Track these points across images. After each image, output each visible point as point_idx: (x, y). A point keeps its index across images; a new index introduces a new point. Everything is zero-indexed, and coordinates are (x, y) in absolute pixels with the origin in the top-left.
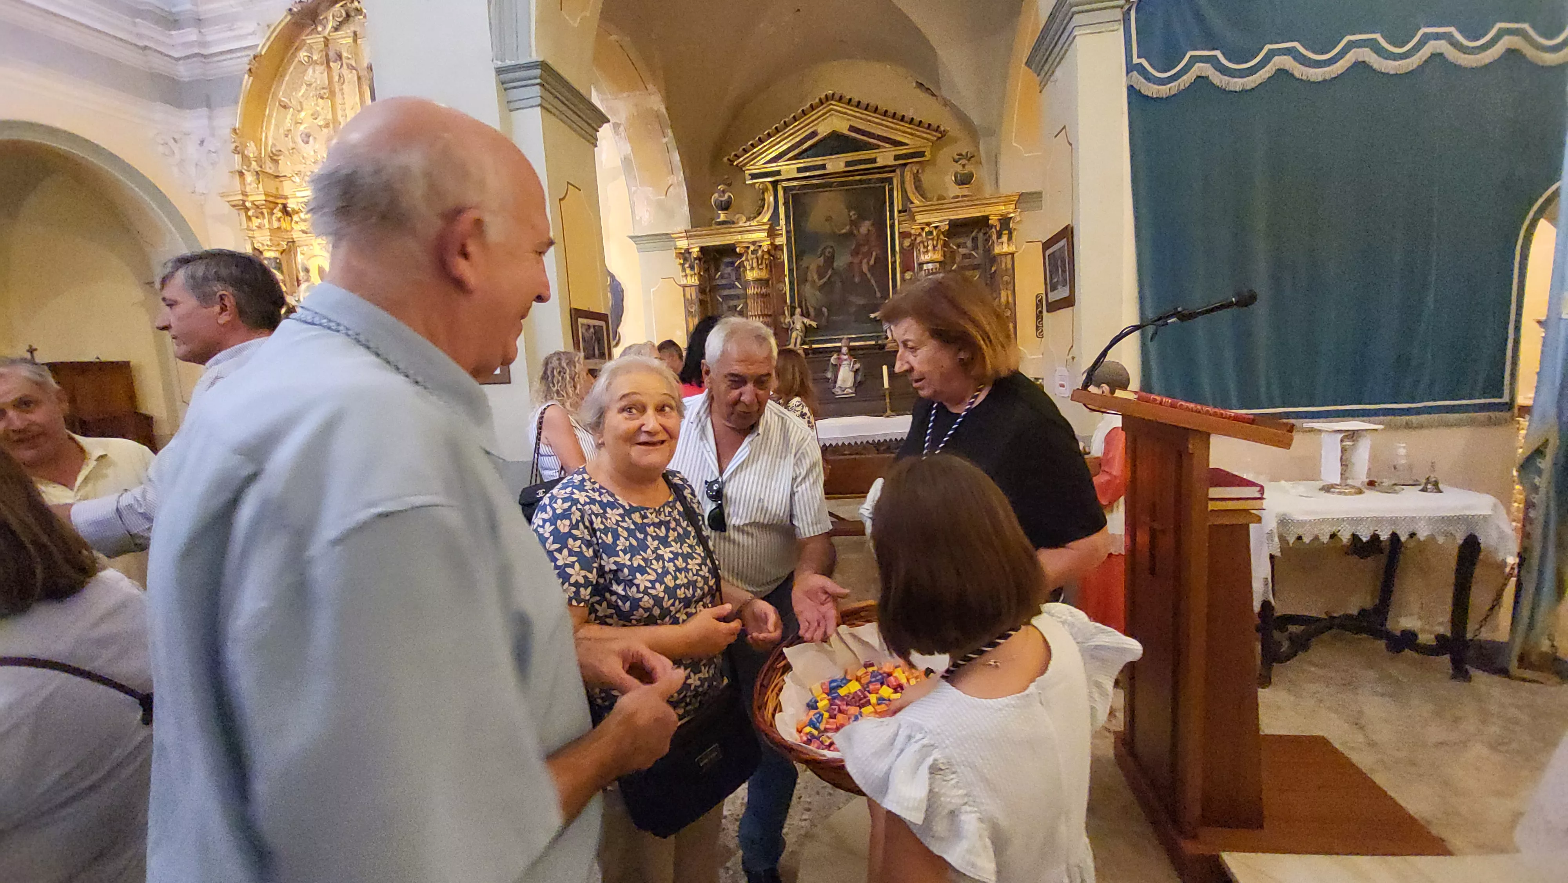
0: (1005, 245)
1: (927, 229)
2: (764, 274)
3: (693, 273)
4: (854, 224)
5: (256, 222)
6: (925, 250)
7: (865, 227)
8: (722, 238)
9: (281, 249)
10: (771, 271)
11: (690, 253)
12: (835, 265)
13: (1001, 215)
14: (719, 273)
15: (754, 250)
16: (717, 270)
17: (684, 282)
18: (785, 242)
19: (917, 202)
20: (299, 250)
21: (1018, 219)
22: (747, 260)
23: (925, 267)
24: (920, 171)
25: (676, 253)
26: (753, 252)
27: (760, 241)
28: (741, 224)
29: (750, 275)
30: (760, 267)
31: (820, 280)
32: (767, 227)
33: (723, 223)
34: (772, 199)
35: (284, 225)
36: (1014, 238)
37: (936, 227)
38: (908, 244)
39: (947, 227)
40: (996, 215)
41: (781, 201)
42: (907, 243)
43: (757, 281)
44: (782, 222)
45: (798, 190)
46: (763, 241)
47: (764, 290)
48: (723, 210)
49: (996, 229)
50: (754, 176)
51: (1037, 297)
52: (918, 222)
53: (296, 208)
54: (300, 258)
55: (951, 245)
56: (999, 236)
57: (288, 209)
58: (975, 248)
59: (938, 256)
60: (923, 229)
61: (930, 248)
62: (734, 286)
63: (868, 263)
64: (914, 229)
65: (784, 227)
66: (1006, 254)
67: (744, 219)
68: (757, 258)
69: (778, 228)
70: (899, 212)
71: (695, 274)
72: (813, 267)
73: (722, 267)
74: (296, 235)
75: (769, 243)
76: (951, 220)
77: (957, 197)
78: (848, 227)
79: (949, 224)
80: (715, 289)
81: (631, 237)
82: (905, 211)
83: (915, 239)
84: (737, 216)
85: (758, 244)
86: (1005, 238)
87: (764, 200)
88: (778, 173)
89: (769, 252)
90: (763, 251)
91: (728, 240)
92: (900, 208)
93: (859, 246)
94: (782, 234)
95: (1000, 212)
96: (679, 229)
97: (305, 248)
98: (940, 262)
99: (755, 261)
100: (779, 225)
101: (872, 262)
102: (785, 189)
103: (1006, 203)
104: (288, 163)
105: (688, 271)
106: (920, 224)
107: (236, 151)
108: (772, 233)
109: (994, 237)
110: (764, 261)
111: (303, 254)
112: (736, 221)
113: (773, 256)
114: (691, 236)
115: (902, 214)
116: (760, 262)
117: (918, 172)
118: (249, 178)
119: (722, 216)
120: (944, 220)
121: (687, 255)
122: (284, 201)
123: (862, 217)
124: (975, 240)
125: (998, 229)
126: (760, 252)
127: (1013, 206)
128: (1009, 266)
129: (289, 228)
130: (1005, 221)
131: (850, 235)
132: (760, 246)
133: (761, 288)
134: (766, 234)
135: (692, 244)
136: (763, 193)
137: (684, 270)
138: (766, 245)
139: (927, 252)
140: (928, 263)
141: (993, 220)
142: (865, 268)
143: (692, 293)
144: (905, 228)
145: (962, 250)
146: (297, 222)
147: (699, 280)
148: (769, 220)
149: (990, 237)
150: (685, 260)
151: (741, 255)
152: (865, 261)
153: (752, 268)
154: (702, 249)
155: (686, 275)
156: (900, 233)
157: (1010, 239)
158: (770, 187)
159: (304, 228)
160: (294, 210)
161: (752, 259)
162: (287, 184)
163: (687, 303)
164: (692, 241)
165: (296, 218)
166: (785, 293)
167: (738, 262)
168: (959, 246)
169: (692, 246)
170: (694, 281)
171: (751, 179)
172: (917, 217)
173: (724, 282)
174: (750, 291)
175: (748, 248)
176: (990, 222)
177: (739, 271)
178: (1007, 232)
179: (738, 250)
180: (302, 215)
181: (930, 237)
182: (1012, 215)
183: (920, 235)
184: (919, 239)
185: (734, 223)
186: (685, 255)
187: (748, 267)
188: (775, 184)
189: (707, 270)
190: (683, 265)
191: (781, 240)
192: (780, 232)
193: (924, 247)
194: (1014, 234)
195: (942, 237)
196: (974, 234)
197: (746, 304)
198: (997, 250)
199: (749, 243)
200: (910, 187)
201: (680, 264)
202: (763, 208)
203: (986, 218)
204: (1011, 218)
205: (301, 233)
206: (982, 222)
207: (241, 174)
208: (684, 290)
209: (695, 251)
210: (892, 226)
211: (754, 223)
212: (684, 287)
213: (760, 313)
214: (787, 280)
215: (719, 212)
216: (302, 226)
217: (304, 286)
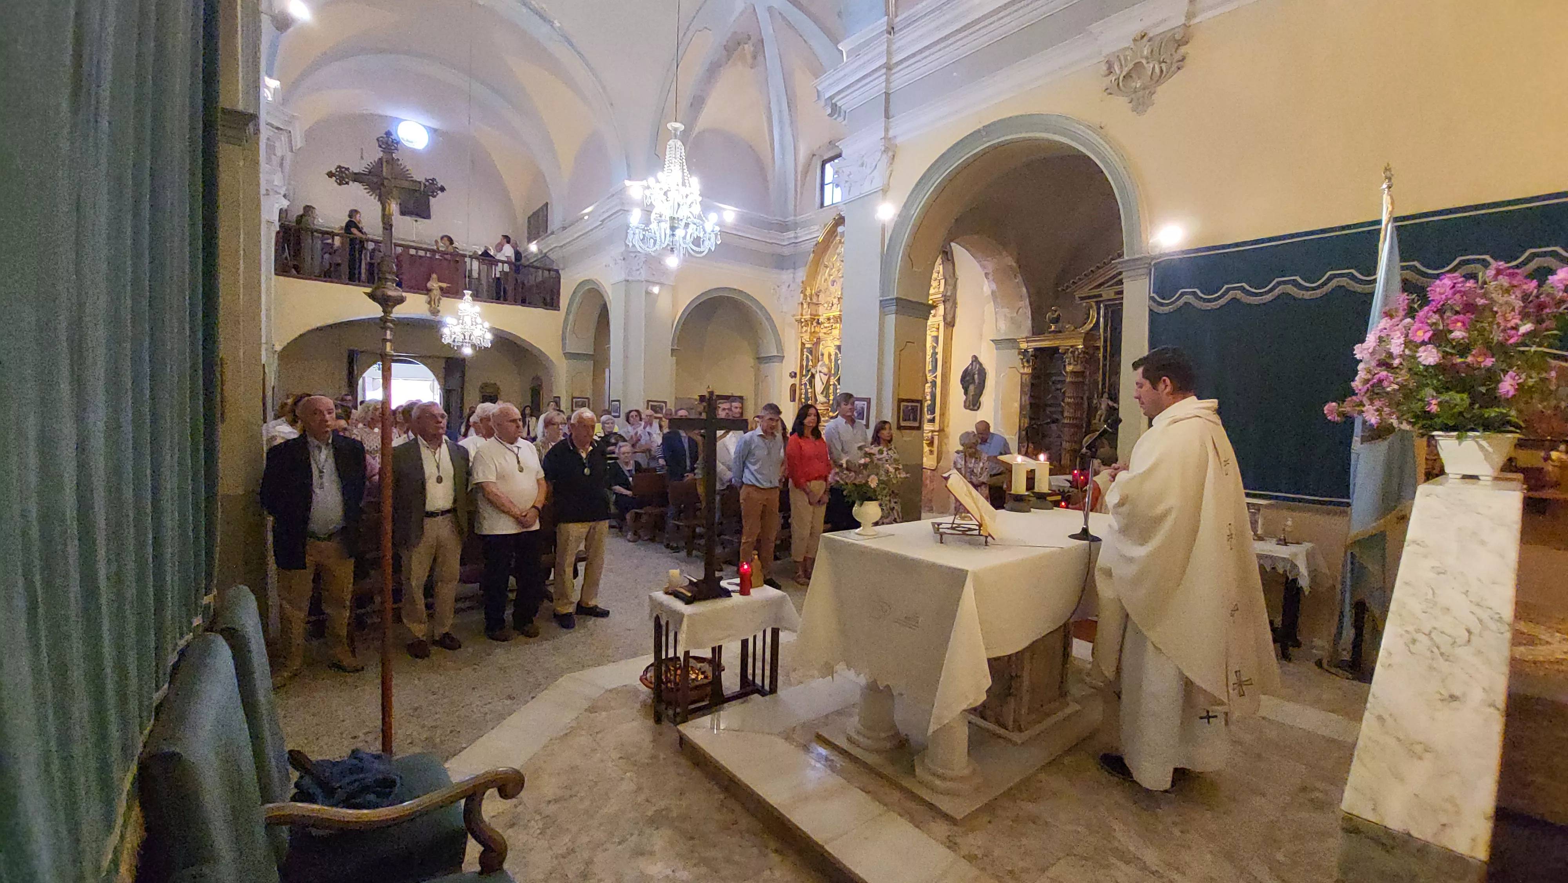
3: (1028, 365)
5: (805, 329)
8: (1050, 343)
9: (813, 343)
11: (1028, 352)
17: (1022, 371)
20: (821, 343)
22: (1067, 358)
25: (1019, 352)
26: (1071, 353)
27: (1077, 346)
28: (1066, 333)
29: (1069, 369)
30: (1076, 363)
33: (1053, 333)
34: (1095, 314)
35: (817, 329)
43: (1073, 372)
46: (1080, 346)
50: (1081, 298)
54: (821, 346)
57: (819, 322)
68: (1074, 357)
71: (1030, 366)
74: (821, 335)
75: (1083, 346)
81: (993, 341)
84: (1063, 328)
85: (1075, 348)
87: (1089, 314)
88: (1101, 296)
89: (1082, 353)
91: (1056, 344)
96: (1023, 337)
97: (824, 342)
99: (1072, 359)
102: (1106, 309)
104: (823, 298)
105: (1025, 364)
107: (802, 292)
111: (823, 345)
112: (1061, 331)
114: (1030, 341)
116: (1076, 359)
118: (805, 306)
119: (1052, 328)
121: (1025, 354)
122: (818, 317)
126: (1076, 353)
129: (818, 332)
132: (1078, 349)
133: (1075, 378)
134: (1082, 340)
136: (1089, 310)
137: (1023, 363)
138: (1081, 348)
143: (1026, 379)
146: (822, 329)
147: (1033, 370)
150: (1024, 356)
151: (1063, 355)
153: (1070, 364)
154: (1036, 349)
155: (1024, 367)
158: (1095, 305)
160: (822, 322)
161: (1070, 358)
162: (821, 307)
163: (1023, 385)
164: (1031, 344)
165: (822, 326)
167: (1064, 358)
169: (1029, 347)
170: (1028, 370)
171: (1080, 301)
174: (1069, 379)
175: (1068, 350)
177: (1065, 364)
179: (1061, 352)
180: (826, 325)
185: (1060, 333)
187: (1067, 363)
188: (1098, 304)
189: (1036, 365)
190: (1022, 360)
199: (1070, 346)
202: (1088, 320)
205: (823, 334)
207: (802, 304)
208: (1021, 377)
209: (1031, 350)
212: (1022, 374)
213: (1072, 395)
215: (1052, 324)
216: (825, 330)
217: (820, 363)
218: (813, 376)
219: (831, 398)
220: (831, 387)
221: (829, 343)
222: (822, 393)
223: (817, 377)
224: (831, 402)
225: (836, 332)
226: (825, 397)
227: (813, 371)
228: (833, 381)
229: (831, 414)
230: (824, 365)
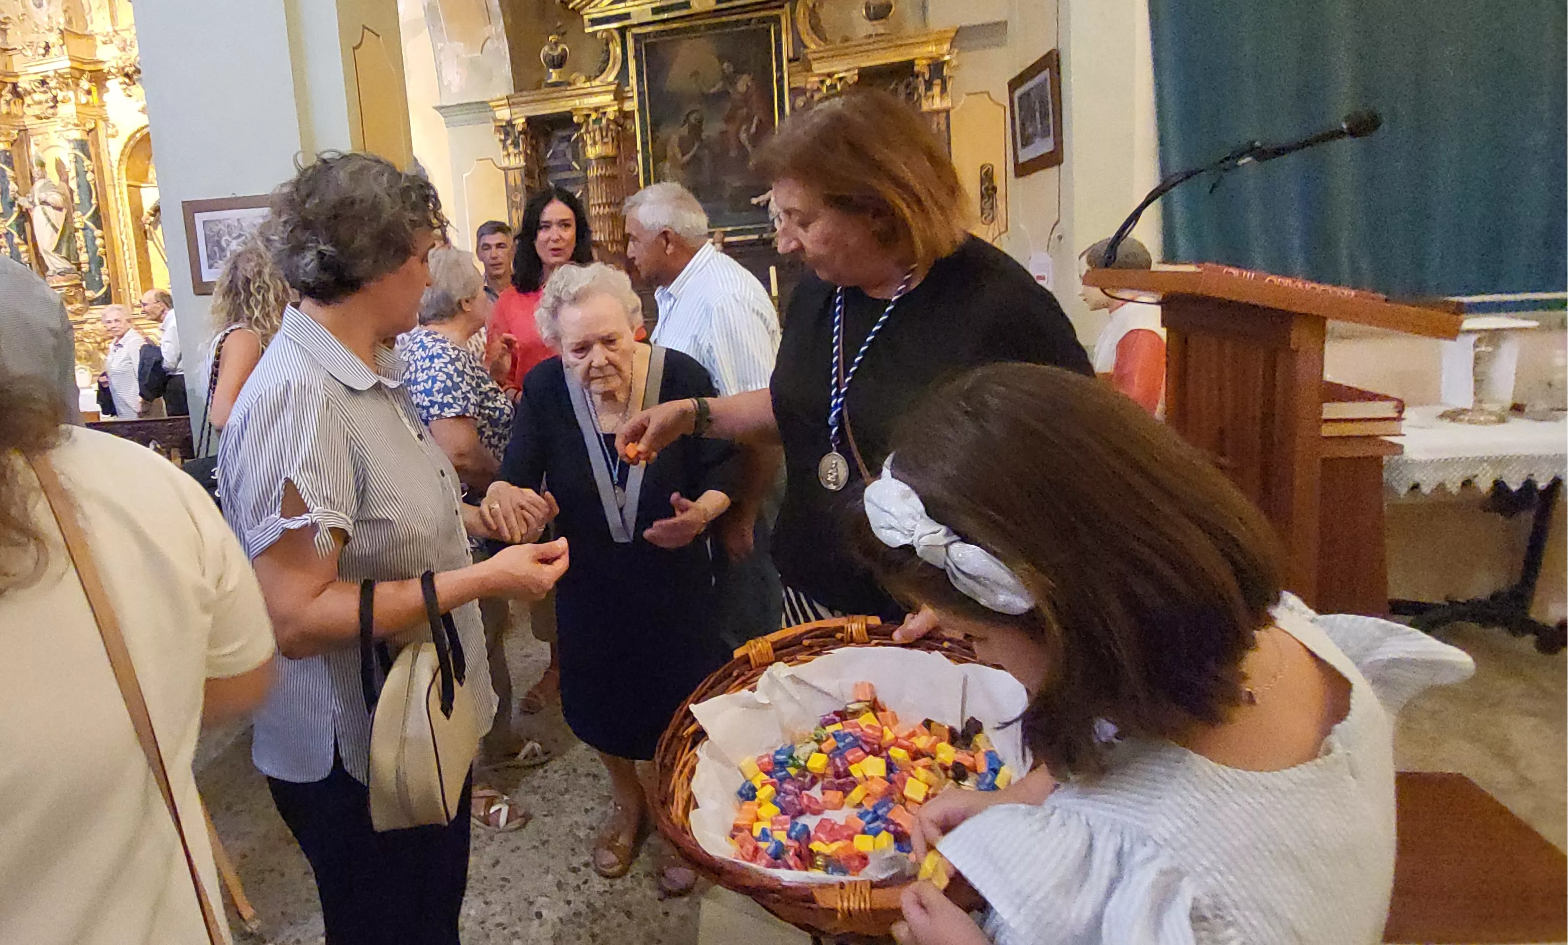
0: (937, 100)
1: (828, 82)
2: (610, 151)
3: (516, 151)
4: (730, 80)
7: (743, 83)
8: (553, 105)
9: (11, 140)
10: (619, 147)
11: (513, 126)
12: (704, 135)
13: (930, 58)
14: (551, 151)
15: (596, 119)
16: (548, 146)
17: (505, 163)
18: (636, 108)
19: (813, 47)
20: (32, 140)
21: (955, 63)
22: (587, 131)
24: (817, 4)
25: (496, 127)
26: (594, 122)
27: (603, 107)
28: (579, 85)
29: (592, 152)
30: (605, 140)
31: (683, 155)
32: (613, 87)
33: (555, 85)
34: (619, 50)
35: (15, 109)
36: (949, 89)
37: (841, 79)
38: (802, 104)
39: (856, 78)
40: (923, 58)
41: (631, 53)
42: (800, 102)
43: (603, 159)
44: (633, 81)
45: (655, 37)
46: (609, 106)
47: (610, 171)
48: (555, 67)
49: (924, 77)
50: (595, 22)
51: (982, 168)
52: (816, 72)
53: (28, 88)
54: (33, 149)
56: (929, 85)
57: (19, 89)
60: (822, 82)
62: (570, 168)
63: (748, 130)
64: (811, 83)
65: (635, 87)
66: (938, 112)
67: (583, 78)
68: (601, 129)
69: (627, 89)
70: (790, 61)
71: (520, 153)
72: (675, 139)
73: (555, 143)
74: (29, 122)
75: (616, 108)
76: (861, 69)
77: (871, 36)
78: (720, 84)
79: (859, 75)
80: (545, 171)
81: (436, 108)
82: (797, 60)
83: (812, 97)
84: (573, 76)
85: (601, 111)
86: (936, 90)
87: (608, 52)
88: (627, 16)
89: (615, 121)
90: (608, 120)
91: (564, 107)
92: (791, 55)
93: (735, 109)
94: (632, 97)
95: (929, 55)
96: (499, 96)
97: (40, 137)
99: (597, 133)
100: (628, 84)
101: (753, 130)
102: (636, 38)
103: (939, 42)
104: (19, 33)
105: (511, 149)
106: (819, 75)
108: (620, 96)
109: (922, 88)
110: (610, 133)
111: (37, 145)
112: (571, 81)
113: (621, 126)
114: (514, 104)
115: (793, 64)
116: (604, 134)
117: (814, 6)
119: (554, 75)
120: (854, 69)
121: (509, 129)
122: (14, 80)
123: (738, 72)
125: (927, 77)
126: (604, 121)
127: (946, 47)
128: (943, 127)
129: (20, 114)
130: (937, 67)
131: (723, 95)
132: (605, 113)
133: (606, 168)
134: (612, 97)
135: (516, 113)
136: (607, 44)
137: (505, 147)
138: (612, 111)
141: (921, 66)
142: (743, 136)
143: (516, 178)
144: (798, 82)
146: (29, 106)
147: (526, 161)
148: (615, 79)
149: (916, 88)
150: (507, 134)
151: (579, 126)
152: (744, 127)
153: (595, 143)
154: (529, 120)
155: (509, 155)
156: (791, 89)
157: (944, 90)
158: (616, 35)
159: (38, 112)
160: (25, 90)
161: (594, 131)
162: (17, 59)
163: (510, 191)
164: (516, 110)
165: (28, 100)
166: (638, 175)
167: (576, 135)
169: (515, 117)
170: (518, 161)
171: (592, 25)
172: (814, 66)
173: (557, 163)
174: (592, 173)
175: (588, 116)
176: (916, 69)
177: (577, 148)
178: (938, 81)
179: (575, 119)
180: (38, 97)
182: (947, 58)
183: (819, 90)
185: (569, 84)
186: (507, 128)
187: (589, 142)
188: (622, 31)
189: (534, 148)
190: (504, 142)
191: (631, 105)
192: (630, 95)
194: (950, 83)
196: (893, 86)
197: (586, 190)
198: (926, 106)
199: (590, 109)
200: (803, 26)
201: (501, 140)
202: (608, 64)
203: (911, 64)
204: (944, 62)
205: (34, 118)
206: (905, 70)
208: (506, 174)
209: (520, 122)
210: (780, 79)
211: (597, 82)
212: (506, 170)
213: (604, 200)
214: (640, 157)
215: (551, 70)
216: (36, 110)
217: (39, 184)
218: (25, 216)
219: (84, 257)
220: (80, 234)
221: (53, 139)
222: (57, 249)
223: (37, 215)
224: (85, 268)
225: (67, 110)
226: (68, 259)
227: (24, 202)
228: (80, 219)
229: (89, 294)
230: (49, 186)
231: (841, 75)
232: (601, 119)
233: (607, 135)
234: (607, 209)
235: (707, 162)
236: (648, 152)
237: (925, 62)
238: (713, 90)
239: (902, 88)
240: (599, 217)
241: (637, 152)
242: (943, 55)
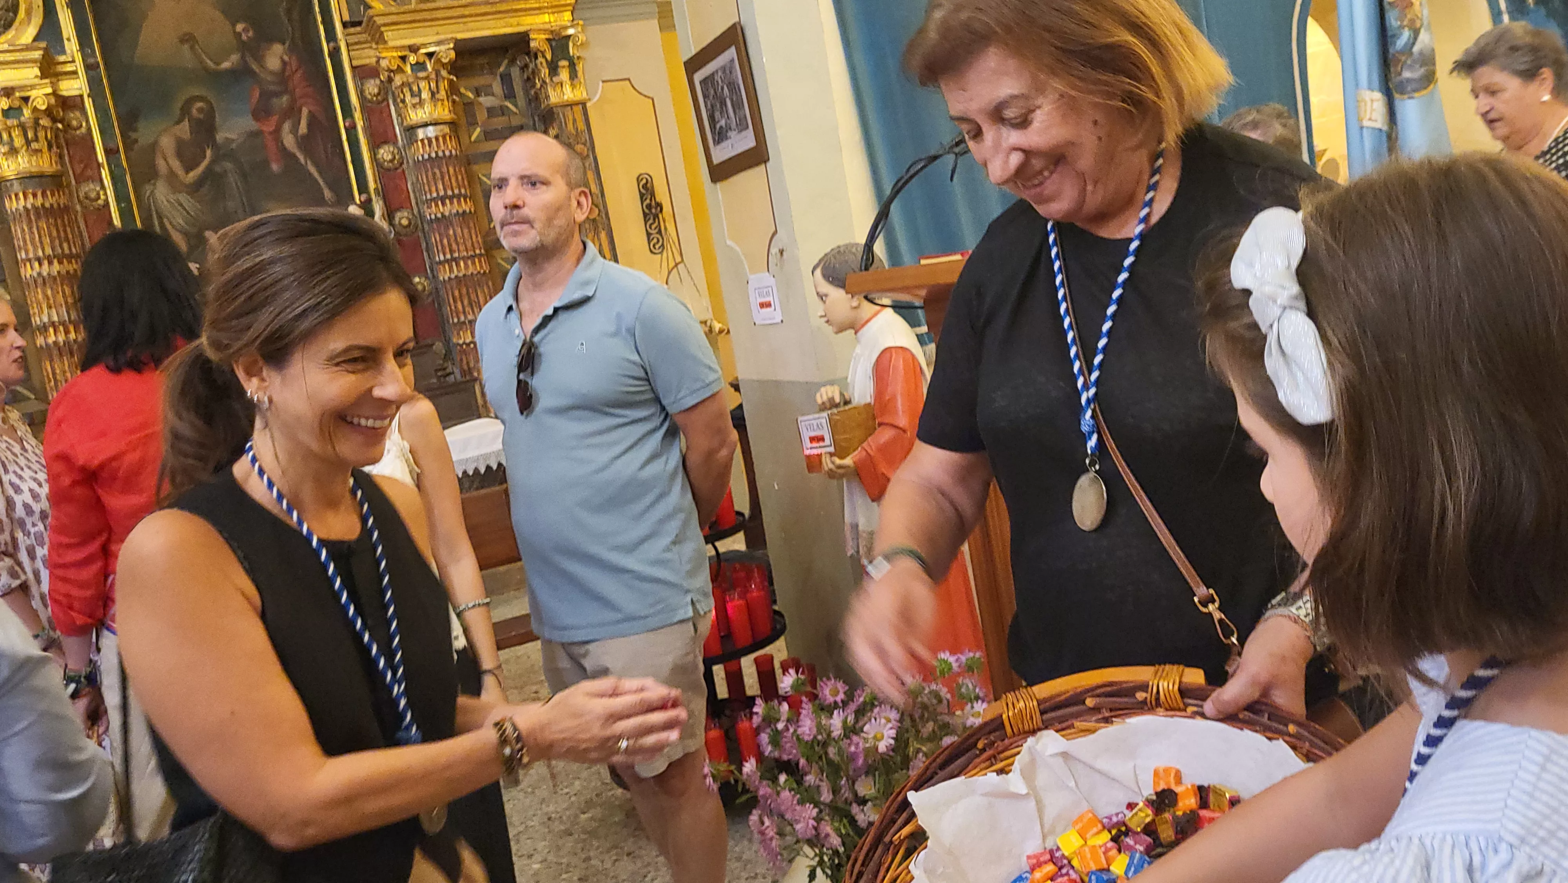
0: (567, 88)
1: (412, 59)
2: (46, 164)
4: (251, 50)
6: (417, 100)
7: (275, 57)
10: (61, 157)
12: (220, 137)
13: (552, 32)
15: (10, 107)
18: (85, 91)
19: (379, 6)
21: (582, 38)
23: (421, 133)
27: (22, 88)
29: (9, 167)
30: (34, 145)
31: (187, 172)
32: (37, 54)
36: (580, 74)
37: (430, 55)
38: (376, 91)
39: (453, 54)
40: (539, 31)
42: (372, 87)
43: (30, 178)
44: (72, 46)
46: (33, 87)
47: (50, 201)
49: (544, 56)
51: (639, 180)
52: (391, 44)
55: (462, 90)
56: (554, 69)
58: (510, 95)
59: (444, 112)
60: (403, 58)
61: (425, 95)
63: (294, 130)
64: (388, 59)
65: (78, 57)
66: (571, 105)
68: (23, 127)
69: (62, 58)
70: (345, 25)
72: (167, 143)
75: (49, 90)
76: (457, 42)
78: (235, 58)
79: (456, 49)
82: (357, 24)
83: (390, 80)
85: (18, 94)
86: (564, 75)
89: (49, 113)
90: (35, 110)
92: (346, 18)
93: (266, 96)
94: (75, 73)
95: (548, 26)
98: (452, 124)
99: (16, 133)
100: (64, 52)
101: (303, 128)
103: (556, 9)
106: (396, 48)
108: (51, 70)
109: (545, 72)
110: (41, 134)
113: (61, 122)
115: (352, 30)
116: (30, 135)
120: (447, 41)
123: (264, 36)
124: (506, 79)
125: (549, 57)
126: (27, 113)
127: (567, 16)
128: (582, 125)
130: (560, 43)
131: (241, 73)
132: (26, 99)
133: (44, 194)
134: (37, 71)
138: (40, 96)
139: (421, 103)
140: (425, 125)
141: (538, 41)
142: (289, 141)
144: (367, 56)
145: (486, 101)
148: (36, 39)
149: (537, 72)
152: (287, 126)
153: (11, 152)
156: (353, 68)
157: (573, 75)
161: (7, 131)
166: (107, 204)
168: (478, 93)
172: (388, 35)
174: (17, 203)
176: (533, 44)
178: (564, 63)
181: (422, 74)
182: (571, 31)
183: (400, 70)
184: (398, 80)
191: (76, 87)
192: (69, 68)
193: (413, 95)
194: (579, 68)
195: (444, 73)
196: (502, 69)
198: (554, 97)
202: (16, 13)
203: (524, 38)
204: (569, 37)
206: (517, 46)
210: (335, 54)
213: (49, 251)
214: (105, 174)
231: (431, 49)
232: (20, 109)
233: (36, 139)
234: (56, 267)
235: (233, 180)
236: (119, 165)
237: (543, 37)
238: (226, 65)
239: (515, 72)
240: (44, 281)
241: (99, 166)
242: (566, 28)
